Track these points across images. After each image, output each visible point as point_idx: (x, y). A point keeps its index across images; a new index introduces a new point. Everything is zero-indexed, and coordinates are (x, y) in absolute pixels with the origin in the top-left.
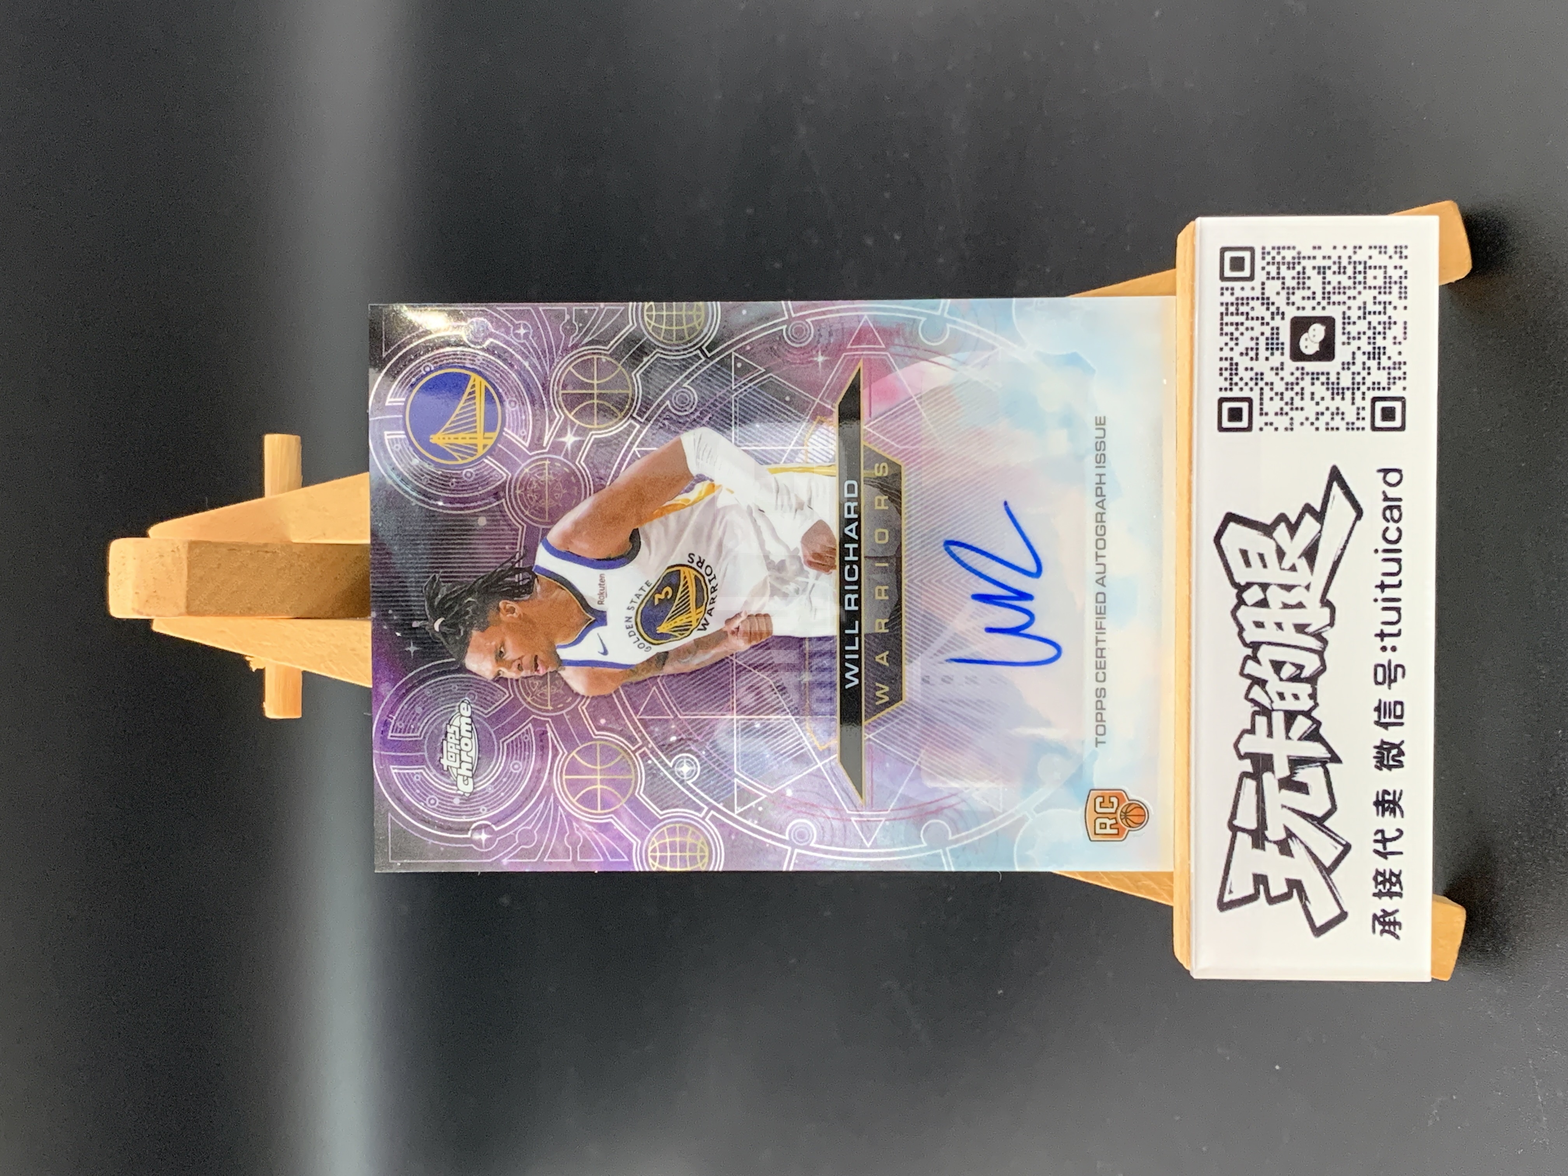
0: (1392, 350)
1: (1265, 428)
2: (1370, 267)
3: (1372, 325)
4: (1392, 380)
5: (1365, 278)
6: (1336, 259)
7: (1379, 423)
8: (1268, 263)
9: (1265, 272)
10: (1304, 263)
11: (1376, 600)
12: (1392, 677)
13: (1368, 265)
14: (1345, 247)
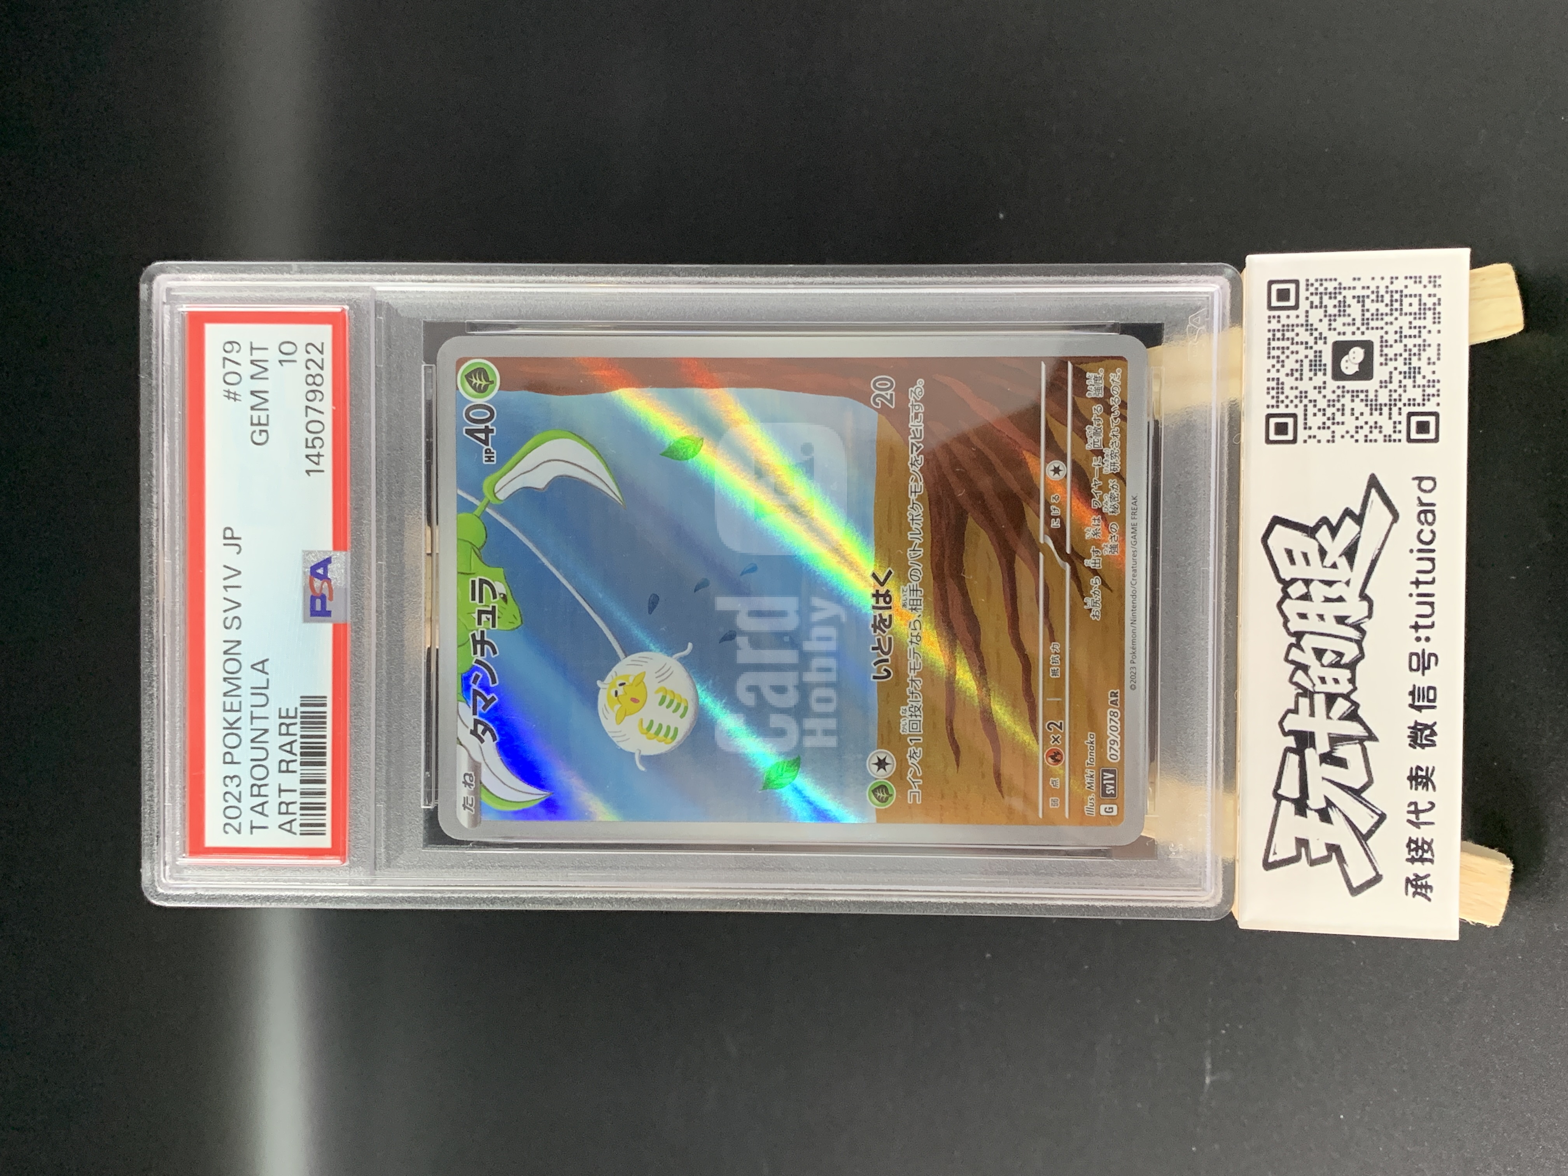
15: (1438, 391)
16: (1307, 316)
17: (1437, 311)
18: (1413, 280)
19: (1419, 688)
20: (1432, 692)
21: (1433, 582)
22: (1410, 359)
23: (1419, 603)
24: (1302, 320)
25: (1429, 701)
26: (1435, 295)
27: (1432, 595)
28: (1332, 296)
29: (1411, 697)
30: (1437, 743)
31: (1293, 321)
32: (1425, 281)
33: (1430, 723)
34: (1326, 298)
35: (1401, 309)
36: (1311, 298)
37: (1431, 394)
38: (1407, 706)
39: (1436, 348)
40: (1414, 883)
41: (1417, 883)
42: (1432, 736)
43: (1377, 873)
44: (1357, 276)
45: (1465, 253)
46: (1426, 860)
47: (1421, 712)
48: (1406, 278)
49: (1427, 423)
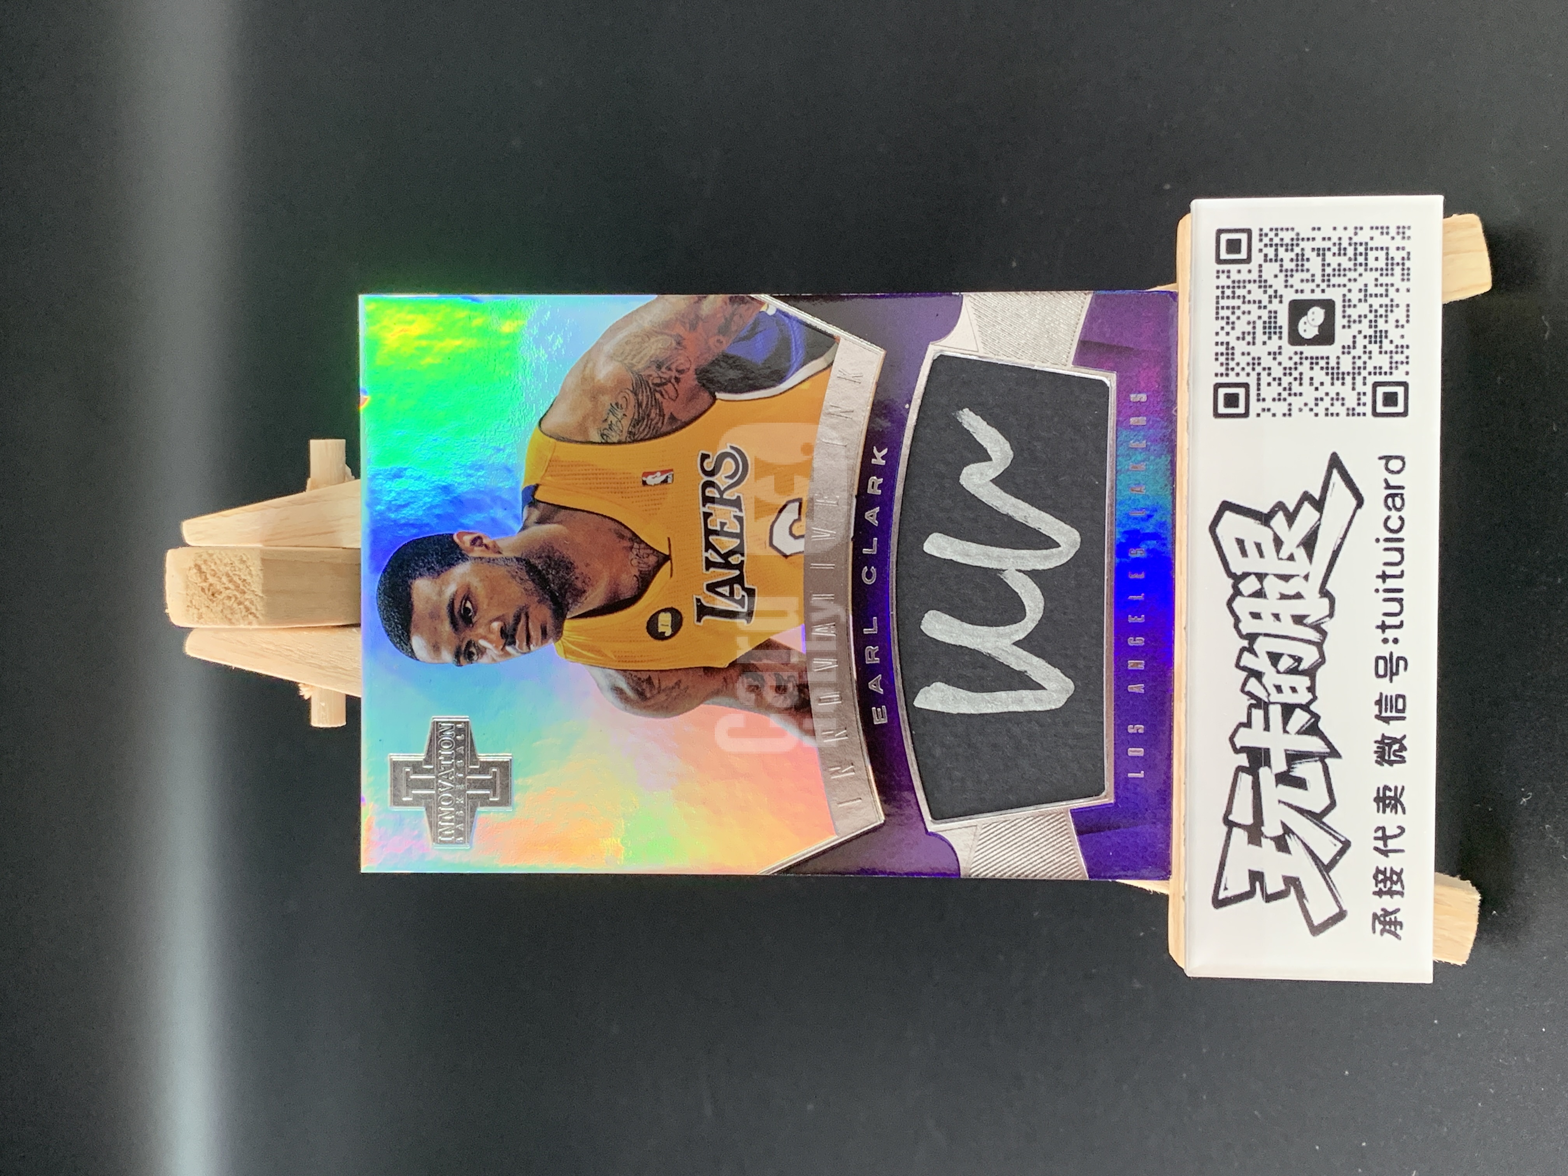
0: (1394, 334)
1: (1262, 414)
2: (1372, 249)
3: (1373, 309)
4: (1394, 365)
5: (1366, 259)
6: (1335, 240)
7: (1380, 409)
8: (1266, 245)
9: (1262, 255)
10: (1302, 244)
11: (1377, 591)
12: (1394, 671)
13: (1369, 247)
14: (1345, 229)
15: (1407, 357)
16: (1260, 271)
17: (1406, 267)
18: (1380, 230)
19: (1386, 697)
20: (1400, 701)
21: (1401, 575)
22: (1376, 321)
23: (1386, 600)
24: (1254, 276)
25: (1398, 711)
26: (1403, 249)
27: (1400, 591)
28: (1290, 248)
29: (1377, 707)
30: (1406, 759)
31: (1244, 276)
32: (1393, 232)
33: (1399, 737)
34: (1281, 250)
35: (1366, 264)
36: (1265, 250)
37: (1399, 360)
38: (1373, 716)
39: (1405, 309)
40: (1382, 919)
41: (1385, 920)
42: (1401, 752)
43: (1340, 907)
44: (1316, 226)
45: (1438, 200)
46: (1397, 893)
47: (1388, 723)
48: (1372, 228)
49: (1396, 394)
